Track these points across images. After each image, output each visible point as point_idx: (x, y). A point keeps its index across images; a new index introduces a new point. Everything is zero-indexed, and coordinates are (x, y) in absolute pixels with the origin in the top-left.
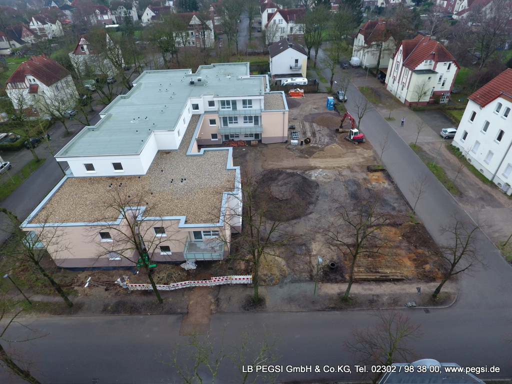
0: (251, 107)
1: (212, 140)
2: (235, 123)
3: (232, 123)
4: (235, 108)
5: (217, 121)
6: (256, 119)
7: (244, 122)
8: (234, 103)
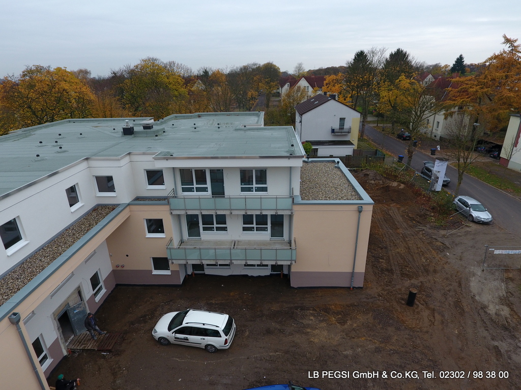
0: (265, 189)
1: (155, 272)
2: (218, 229)
3: (211, 229)
4: (219, 191)
5: (169, 224)
6: (278, 223)
7: (245, 229)
8: (218, 176)
